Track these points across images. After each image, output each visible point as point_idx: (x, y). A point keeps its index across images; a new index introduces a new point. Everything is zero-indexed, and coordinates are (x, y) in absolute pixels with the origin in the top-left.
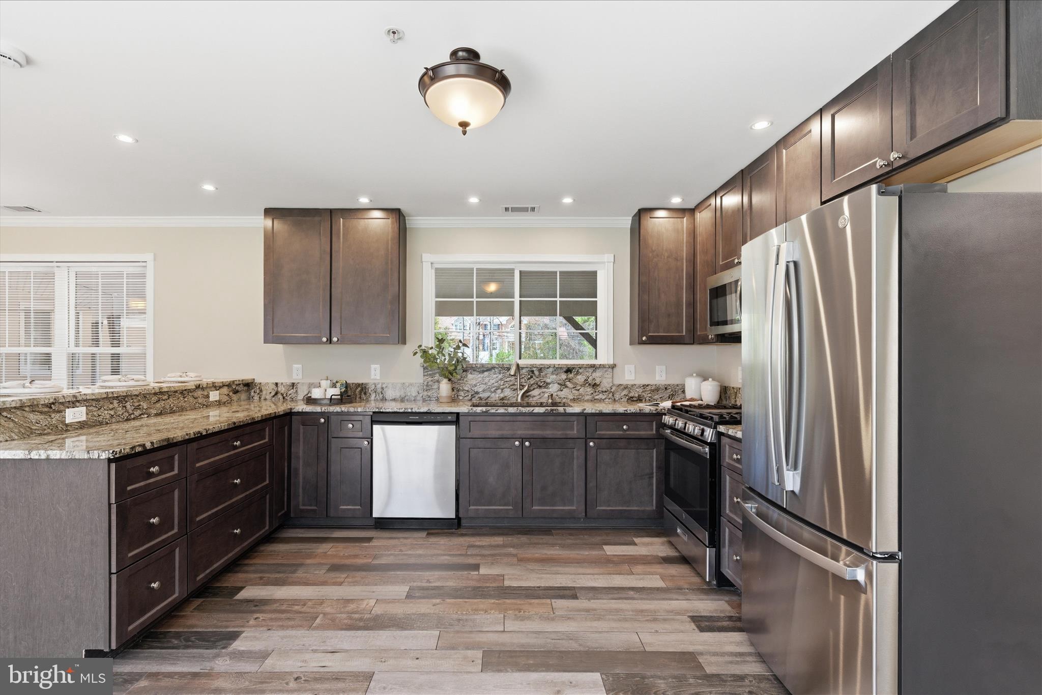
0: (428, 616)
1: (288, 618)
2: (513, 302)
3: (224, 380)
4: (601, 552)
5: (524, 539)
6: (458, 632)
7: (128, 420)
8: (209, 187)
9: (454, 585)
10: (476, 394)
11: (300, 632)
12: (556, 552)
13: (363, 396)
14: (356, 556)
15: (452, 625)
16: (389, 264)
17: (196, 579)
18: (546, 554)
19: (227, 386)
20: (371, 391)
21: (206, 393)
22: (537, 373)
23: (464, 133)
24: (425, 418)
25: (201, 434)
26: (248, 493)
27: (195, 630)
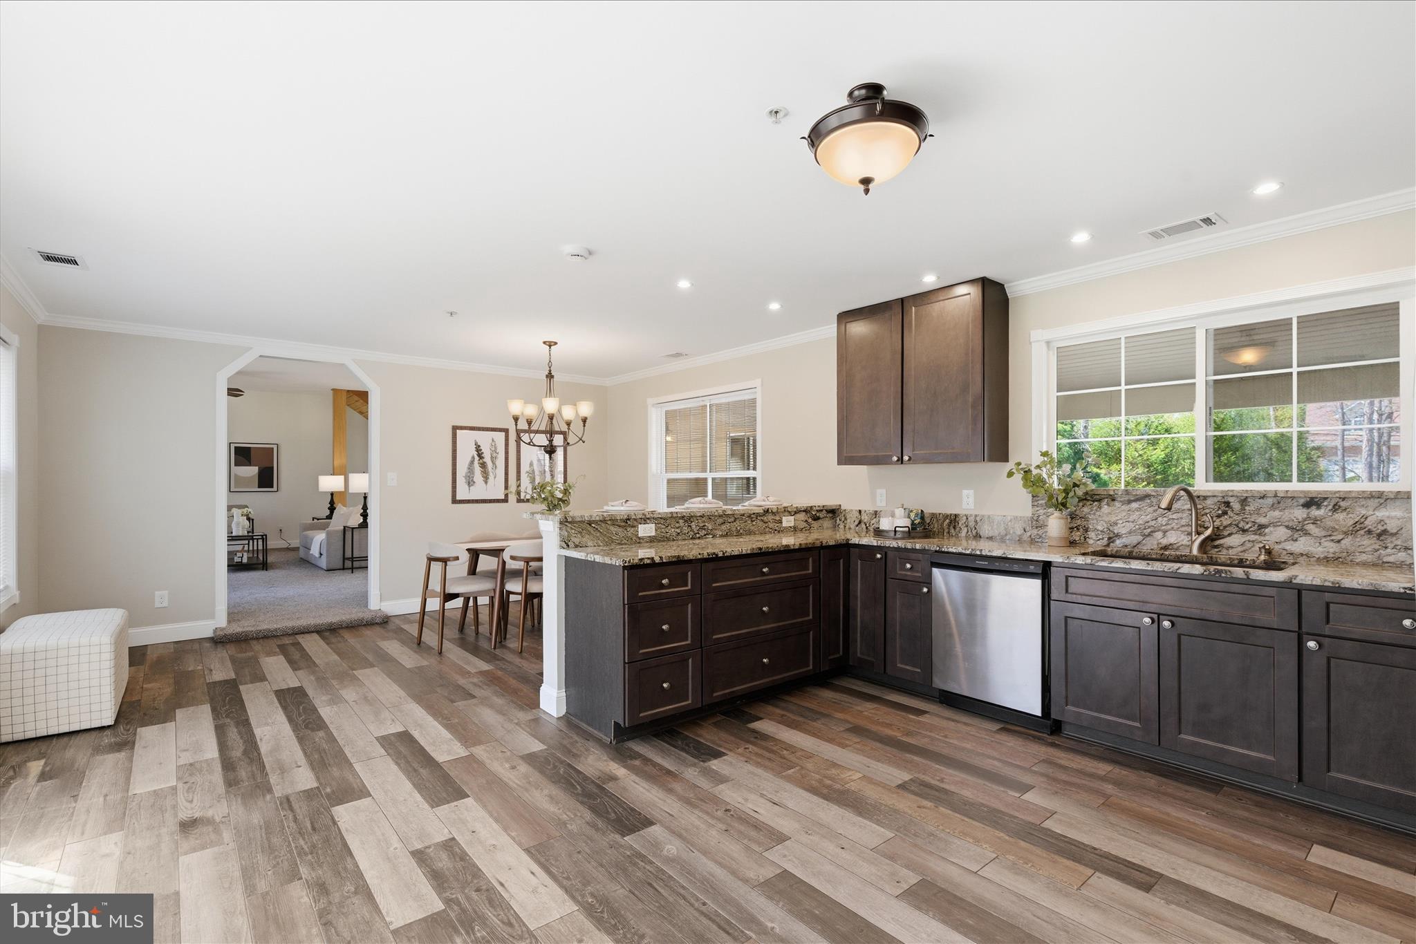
0: (899, 814)
1: (770, 759)
2: (1194, 384)
3: (799, 506)
4: (1301, 855)
5: (1152, 781)
6: (916, 845)
7: (693, 538)
8: (774, 306)
9: (971, 797)
10: (1116, 536)
11: (766, 774)
12: (1198, 821)
13: (952, 531)
14: (889, 726)
15: (916, 836)
16: (970, 355)
17: (712, 695)
18: (1168, 814)
19: (804, 511)
20: (962, 524)
21: (778, 518)
22: (1236, 506)
23: (867, 191)
24: (997, 565)
25: (717, 555)
26: (781, 624)
27: (699, 739)
